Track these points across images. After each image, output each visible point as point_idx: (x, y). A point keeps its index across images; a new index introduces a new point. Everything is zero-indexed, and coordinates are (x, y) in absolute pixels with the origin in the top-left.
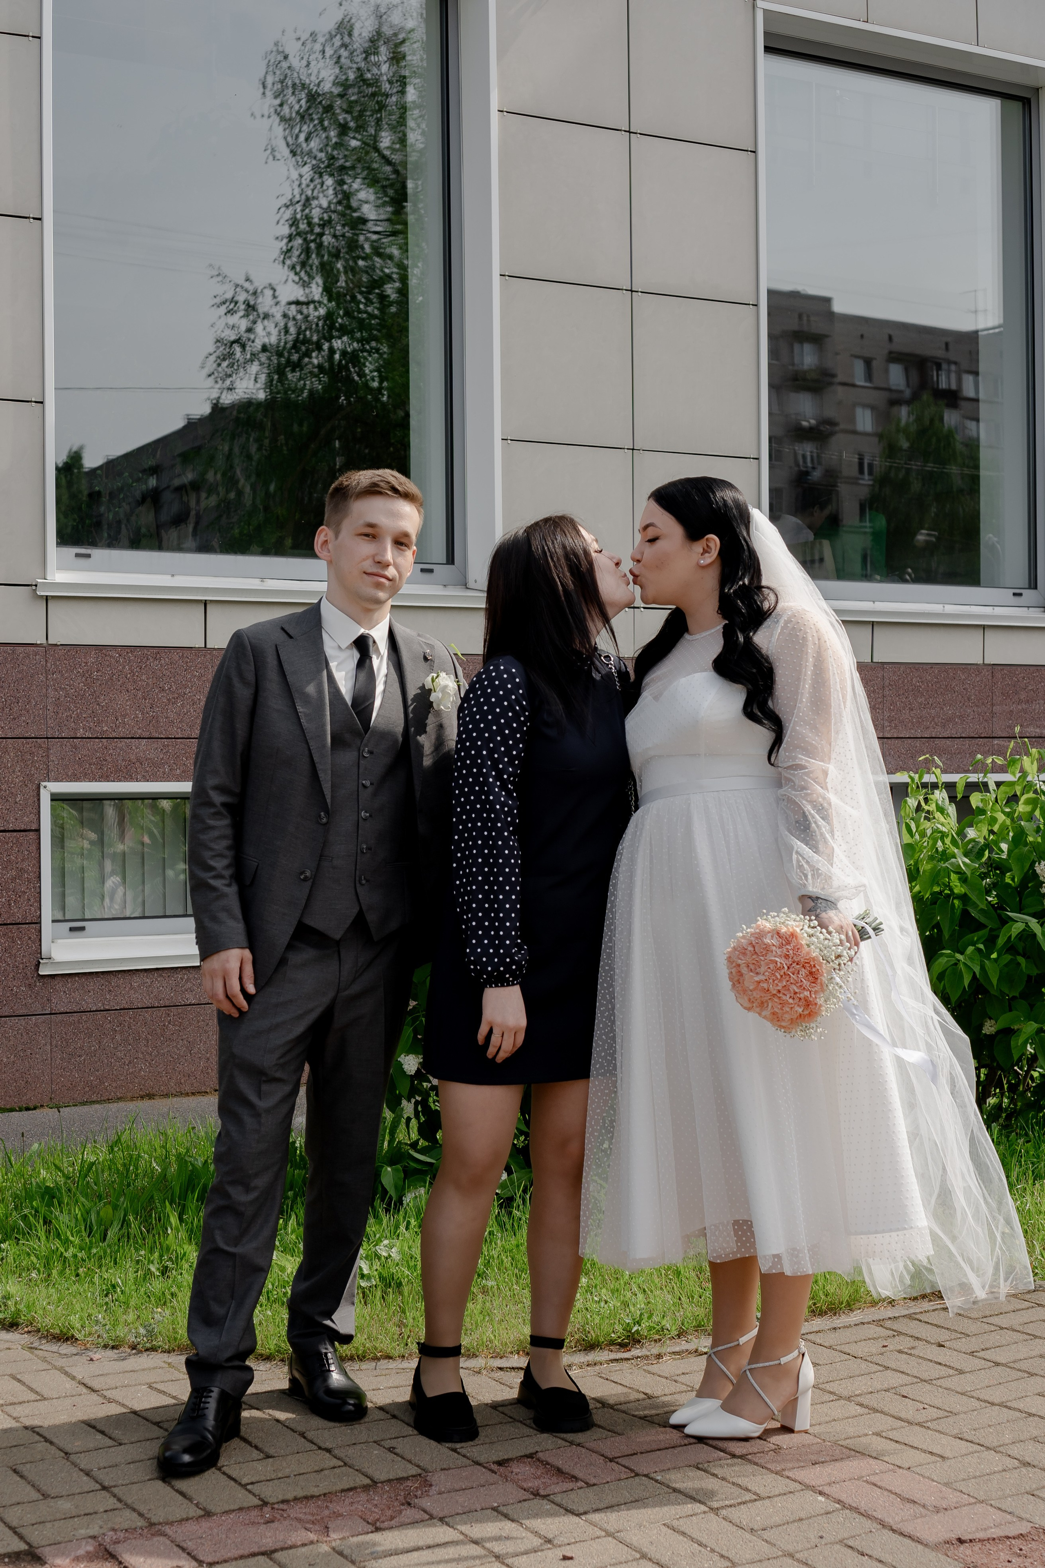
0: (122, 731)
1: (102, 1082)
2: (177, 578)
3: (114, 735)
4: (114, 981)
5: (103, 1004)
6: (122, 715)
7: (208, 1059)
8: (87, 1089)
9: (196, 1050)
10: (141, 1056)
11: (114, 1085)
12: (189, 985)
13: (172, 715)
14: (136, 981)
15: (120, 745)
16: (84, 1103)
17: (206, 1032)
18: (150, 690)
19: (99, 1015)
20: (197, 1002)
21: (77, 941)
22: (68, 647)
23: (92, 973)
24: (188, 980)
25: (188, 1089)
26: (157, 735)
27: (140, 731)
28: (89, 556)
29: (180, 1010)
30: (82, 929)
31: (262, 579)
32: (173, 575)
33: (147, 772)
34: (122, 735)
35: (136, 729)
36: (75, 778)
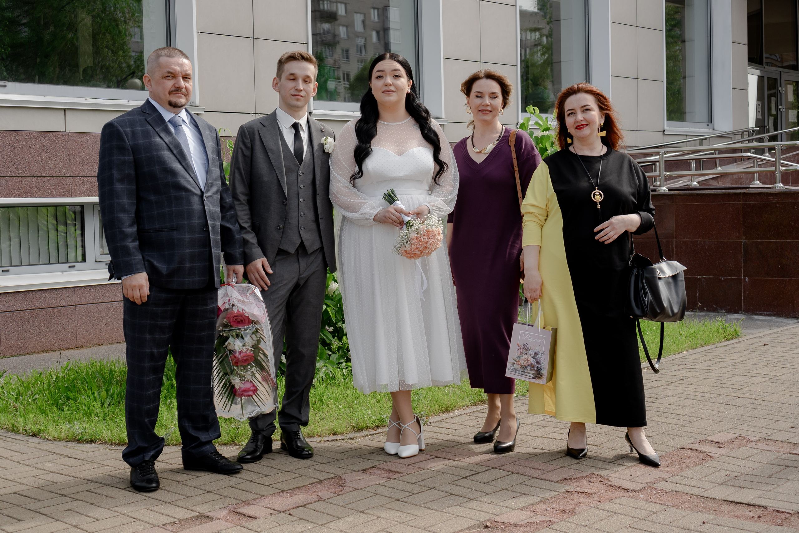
0: (28, 173)
1: (24, 345)
2: (47, 97)
3: (25, 175)
4: (28, 295)
5: (24, 307)
6: (28, 165)
7: (72, 332)
8: (17, 349)
9: (67, 328)
10: (42, 332)
11: (30, 346)
12: (63, 297)
13: (51, 165)
14: (38, 295)
15: (28, 180)
16: (17, 356)
17: (71, 319)
18: (41, 153)
19: (22, 312)
20: (67, 305)
21: (6, 277)
22: (2, 131)
23: (18, 292)
24: (62, 295)
25: (64, 347)
26: (44, 175)
27: (36, 173)
28: (5, 86)
29: (59, 309)
30: (8, 271)
31: (86, 98)
32: (45, 96)
33: (41, 193)
34: (28, 175)
35: (34, 172)
36: (7, 196)
